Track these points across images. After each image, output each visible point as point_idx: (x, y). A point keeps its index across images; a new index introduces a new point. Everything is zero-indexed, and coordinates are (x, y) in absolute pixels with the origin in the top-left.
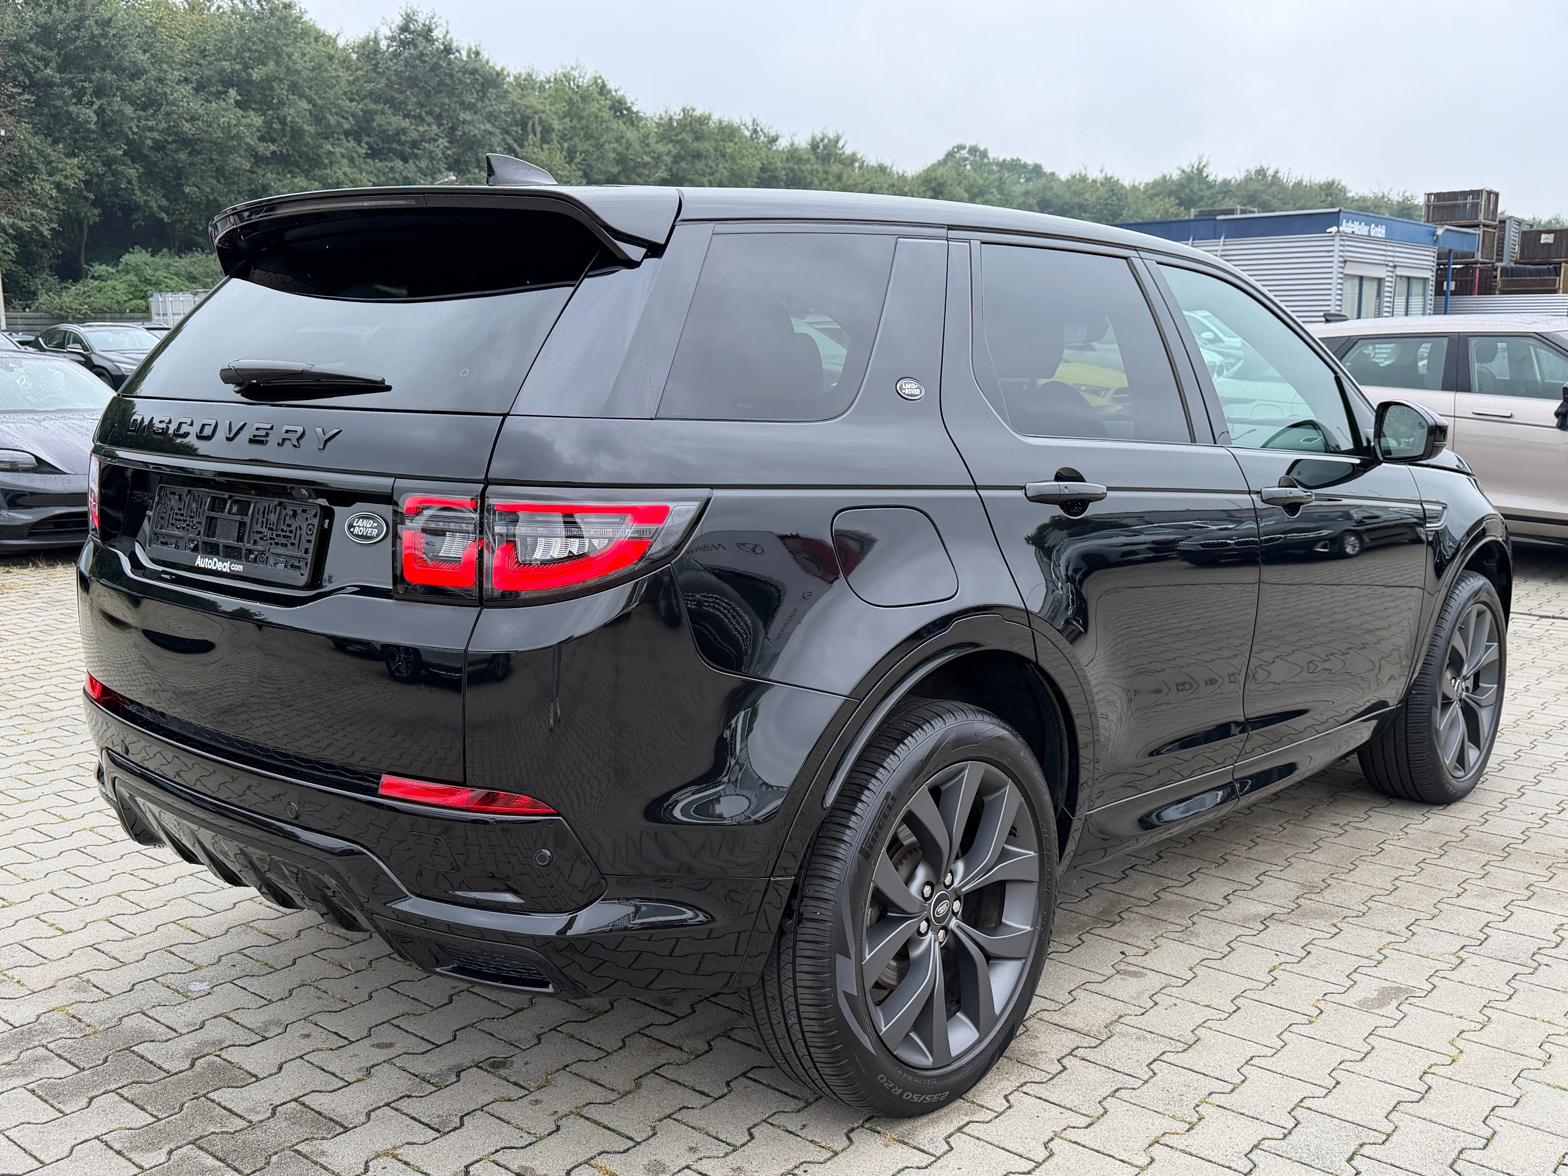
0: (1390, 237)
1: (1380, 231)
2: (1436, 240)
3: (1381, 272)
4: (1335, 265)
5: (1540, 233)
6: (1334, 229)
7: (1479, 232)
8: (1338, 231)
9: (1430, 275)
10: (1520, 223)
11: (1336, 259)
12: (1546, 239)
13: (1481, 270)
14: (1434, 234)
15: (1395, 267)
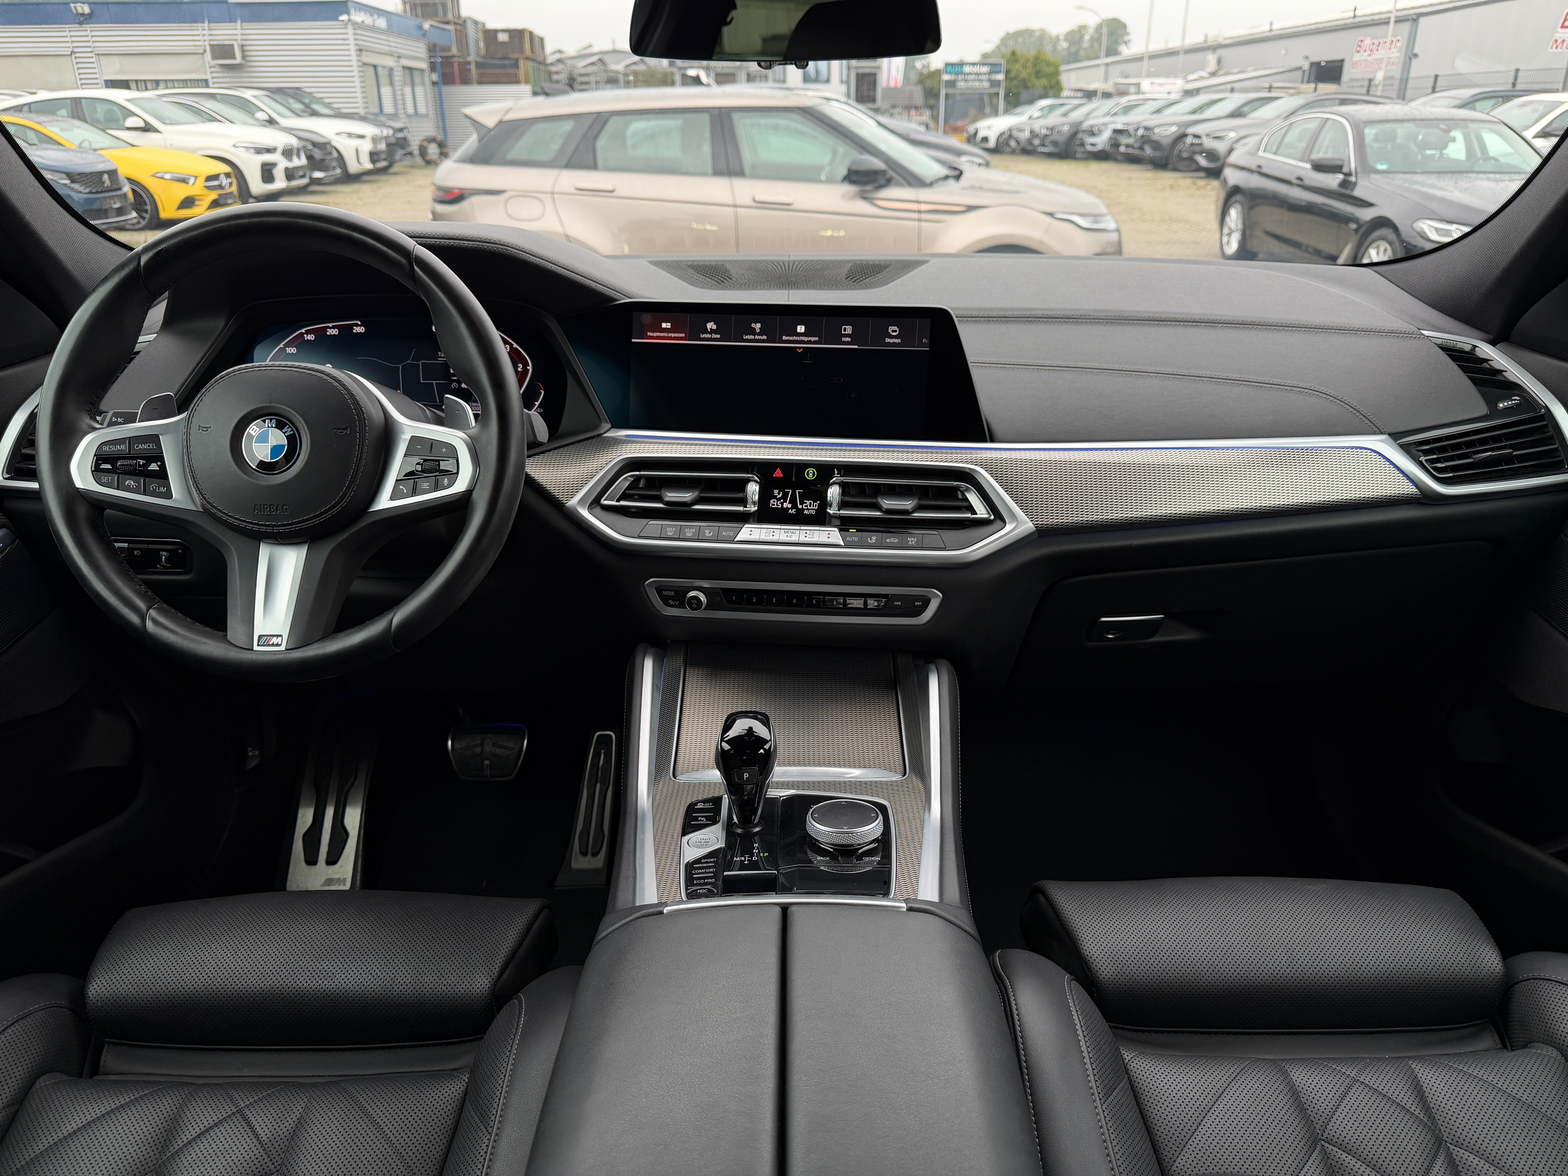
0: (390, 30)
1: (382, 23)
2: (424, 35)
3: (390, 62)
4: (353, 52)
5: (496, 32)
6: (344, 17)
7: (450, 27)
8: (349, 20)
9: (424, 65)
10: (476, 23)
11: (353, 48)
12: (503, 37)
13: (459, 64)
14: (420, 27)
15: (399, 57)
